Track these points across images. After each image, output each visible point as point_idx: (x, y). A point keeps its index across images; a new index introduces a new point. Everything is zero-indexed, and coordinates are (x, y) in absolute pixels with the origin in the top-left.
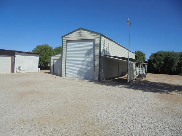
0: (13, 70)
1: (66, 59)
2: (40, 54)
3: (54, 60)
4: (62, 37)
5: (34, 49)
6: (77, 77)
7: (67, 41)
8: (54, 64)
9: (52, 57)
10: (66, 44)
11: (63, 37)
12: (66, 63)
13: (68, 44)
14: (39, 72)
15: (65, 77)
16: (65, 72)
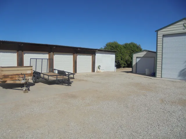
0: (93, 70)
1: (162, 57)
2: (116, 52)
3: (137, 58)
4: (155, 31)
5: (104, 47)
6: (180, 78)
7: (163, 35)
8: (136, 63)
9: (134, 55)
10: (163, 40)
11: (157, 31)
12: (162, 62)
13: (164, 38)
14: (116, 70)
15: (161, 77)
16: (162, 72)
